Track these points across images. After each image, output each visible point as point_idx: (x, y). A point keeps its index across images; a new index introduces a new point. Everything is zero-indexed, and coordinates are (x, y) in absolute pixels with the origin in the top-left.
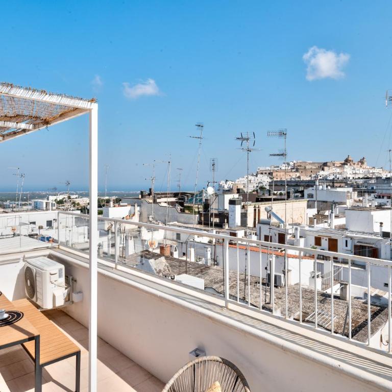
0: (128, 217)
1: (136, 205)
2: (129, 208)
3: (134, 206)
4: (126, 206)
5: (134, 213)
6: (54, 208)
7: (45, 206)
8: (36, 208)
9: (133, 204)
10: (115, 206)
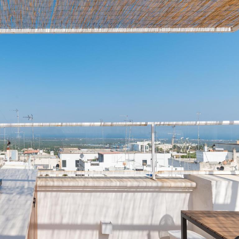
0: (226, 162)
1: (235, 151)
2: (226, 153)
3: (233, 151)
4: (223, 151)
5: (233, 159)
6: (148, 150)
7: (140, 148)
8: (134, 149)
9: (231, 150)
10: (209, 151)
